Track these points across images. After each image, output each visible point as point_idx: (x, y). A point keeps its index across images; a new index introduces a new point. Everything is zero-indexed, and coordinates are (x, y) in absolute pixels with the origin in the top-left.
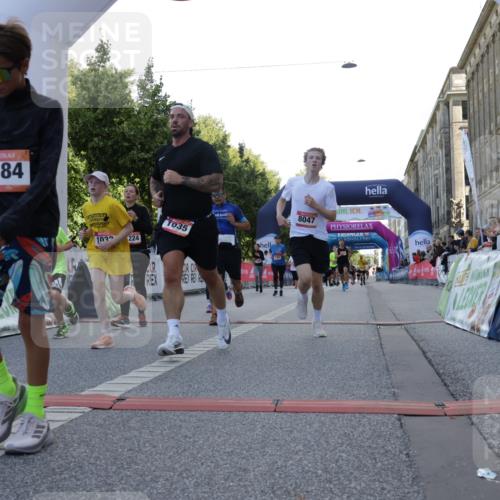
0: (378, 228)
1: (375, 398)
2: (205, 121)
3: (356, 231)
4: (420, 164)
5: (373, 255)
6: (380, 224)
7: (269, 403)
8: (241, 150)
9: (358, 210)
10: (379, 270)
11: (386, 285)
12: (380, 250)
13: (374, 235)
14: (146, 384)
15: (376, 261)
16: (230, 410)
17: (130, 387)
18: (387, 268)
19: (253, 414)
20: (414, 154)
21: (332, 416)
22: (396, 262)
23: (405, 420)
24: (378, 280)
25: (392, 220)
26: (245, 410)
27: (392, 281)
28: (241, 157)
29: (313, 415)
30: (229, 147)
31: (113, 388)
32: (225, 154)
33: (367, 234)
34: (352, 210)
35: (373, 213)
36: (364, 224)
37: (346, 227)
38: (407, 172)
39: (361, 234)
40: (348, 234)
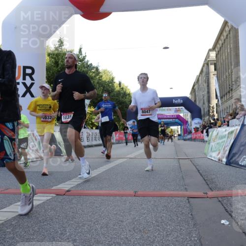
0: (178, 117)
1: (177, 190)
2: (105, 71)
3: (169, 119)
4: (196, 90)
5: (176, 129)
6: (179, 115)
7: (132, 192)
8: (120, 84)
9: (170, 110)
10: (179, 135)
11: (182, 142)
12: (179, 127)
13: (177, 120)
14: (79, 184)
15: (178, 132)
16: (115, 195)
17: (72, 186)
18: (183, 135)
19: (125, 197)
20: (194, 86)
21: (160, 198)
22: (186, 131)
23: (191, 199)
24: (179, 139)
25: (185, 114)
26: (122, 196)
27: (185, 140)
28: (120, 87)
29: (151, 198)
30: (114, 82)
31: (65, 186)
32: (113, 86)
33: (174, 120)
34: (167, 109)
35: (177, 111)
36: (173, 115)
37: (165, 117)
38: (191, 93)
39: (171, 120)
40: (166, 120)
